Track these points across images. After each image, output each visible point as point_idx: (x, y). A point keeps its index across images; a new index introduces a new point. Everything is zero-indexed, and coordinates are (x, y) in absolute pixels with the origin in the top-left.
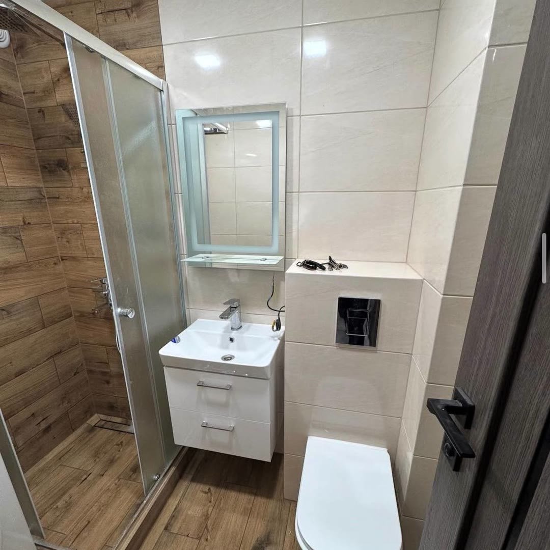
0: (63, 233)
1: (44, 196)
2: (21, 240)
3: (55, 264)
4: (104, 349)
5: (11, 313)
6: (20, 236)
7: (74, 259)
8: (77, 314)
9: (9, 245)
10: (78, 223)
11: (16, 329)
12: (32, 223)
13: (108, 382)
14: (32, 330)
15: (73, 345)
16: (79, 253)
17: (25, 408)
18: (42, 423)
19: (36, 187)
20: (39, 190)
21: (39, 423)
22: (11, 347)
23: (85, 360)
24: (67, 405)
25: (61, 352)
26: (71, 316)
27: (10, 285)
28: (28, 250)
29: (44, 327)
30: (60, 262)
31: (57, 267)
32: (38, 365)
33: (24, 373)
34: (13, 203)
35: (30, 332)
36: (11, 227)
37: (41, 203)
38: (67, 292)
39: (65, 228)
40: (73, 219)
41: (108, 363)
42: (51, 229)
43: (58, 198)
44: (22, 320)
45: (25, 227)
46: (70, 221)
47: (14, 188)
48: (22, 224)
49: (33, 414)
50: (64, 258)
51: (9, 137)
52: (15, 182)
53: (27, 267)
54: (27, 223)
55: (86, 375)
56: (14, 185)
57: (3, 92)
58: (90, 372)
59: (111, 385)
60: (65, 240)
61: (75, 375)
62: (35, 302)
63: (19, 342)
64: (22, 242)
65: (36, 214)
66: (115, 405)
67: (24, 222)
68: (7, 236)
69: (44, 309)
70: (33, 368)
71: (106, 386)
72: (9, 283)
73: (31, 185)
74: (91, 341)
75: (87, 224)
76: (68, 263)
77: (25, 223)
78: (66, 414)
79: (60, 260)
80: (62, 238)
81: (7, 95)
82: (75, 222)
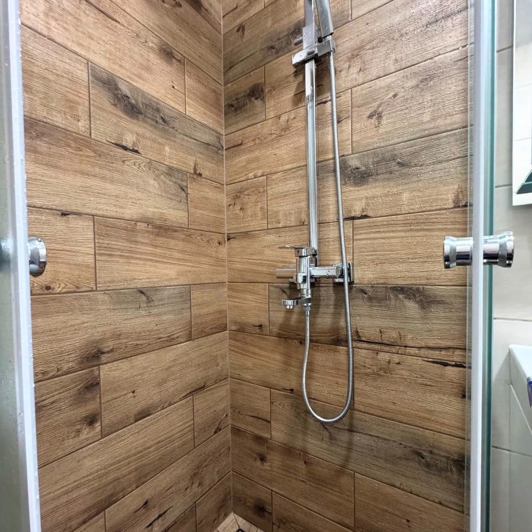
0: (237, 196)
1: (223, 147)
2: (187, 194)
3: (219, 243)
4: (266, 392)
5: (153, 301)
6: (187, 187)
7: (246, 235)
8: (234, 328)
9: (172, 194)
10: (262, 176)
11: (152, 330)
12: (203, 176)
13: (263, 459)
14: (173, 339)
15: (221, 379)
16: (255, 224)
17: (137, 487)
18: (156, 524)
19: (216, 131)
20: (219, 136)
21: (151, 524)
22: (140, 361)
23: (231, 408)
24: (196, 489)
25: (204, 387)
26: (225, 329)
27: (160, 256)
28: (192, 210)
29: (190, 338)
30: (225, 242)
31: (221, 248)
32: (170, 405)
33: (149, 415)
34: (187, 138)
35: (170, 341)
36: (178, 171)
37: (217, 153)
38: (226, 289)
39: (242, 188)
40: (256, 172)
41: (269, 422)
42: (222, 192)
43: (241, 144)
44: (165, 318)
45: (195, 177)
46: (251, 175)
47: (193, 120)
48: (192, 172)
49: (146, 503)
50: (232, 236)
51: (199, 56)
52: (195, 114)
53: (186, 235)
54: (198, 172)
55: (229, 435)
56: (193, 116)
57: (204, 6)
58: (236, 431)
59: (266, 466)
60: (238, 207)
61: (215, 432)
62: (186, 294)
63: (152, 356)
64: (187, 196)
65: (210, 165)
66: (268, 508)
67: (195, 170)
68: (170, 180)
69: (195, 308)
70: (163, 408)
71: (259, 463)
72: (158, 251)
73: (211, 126)
74: (248, 376)
75: (276, 173)
76: (235, 243)
77: (195, 173)
78: (193, 509)
79: (226, 240)
80: (235, 204)
81: (206, 10)
82: (259, 174)
